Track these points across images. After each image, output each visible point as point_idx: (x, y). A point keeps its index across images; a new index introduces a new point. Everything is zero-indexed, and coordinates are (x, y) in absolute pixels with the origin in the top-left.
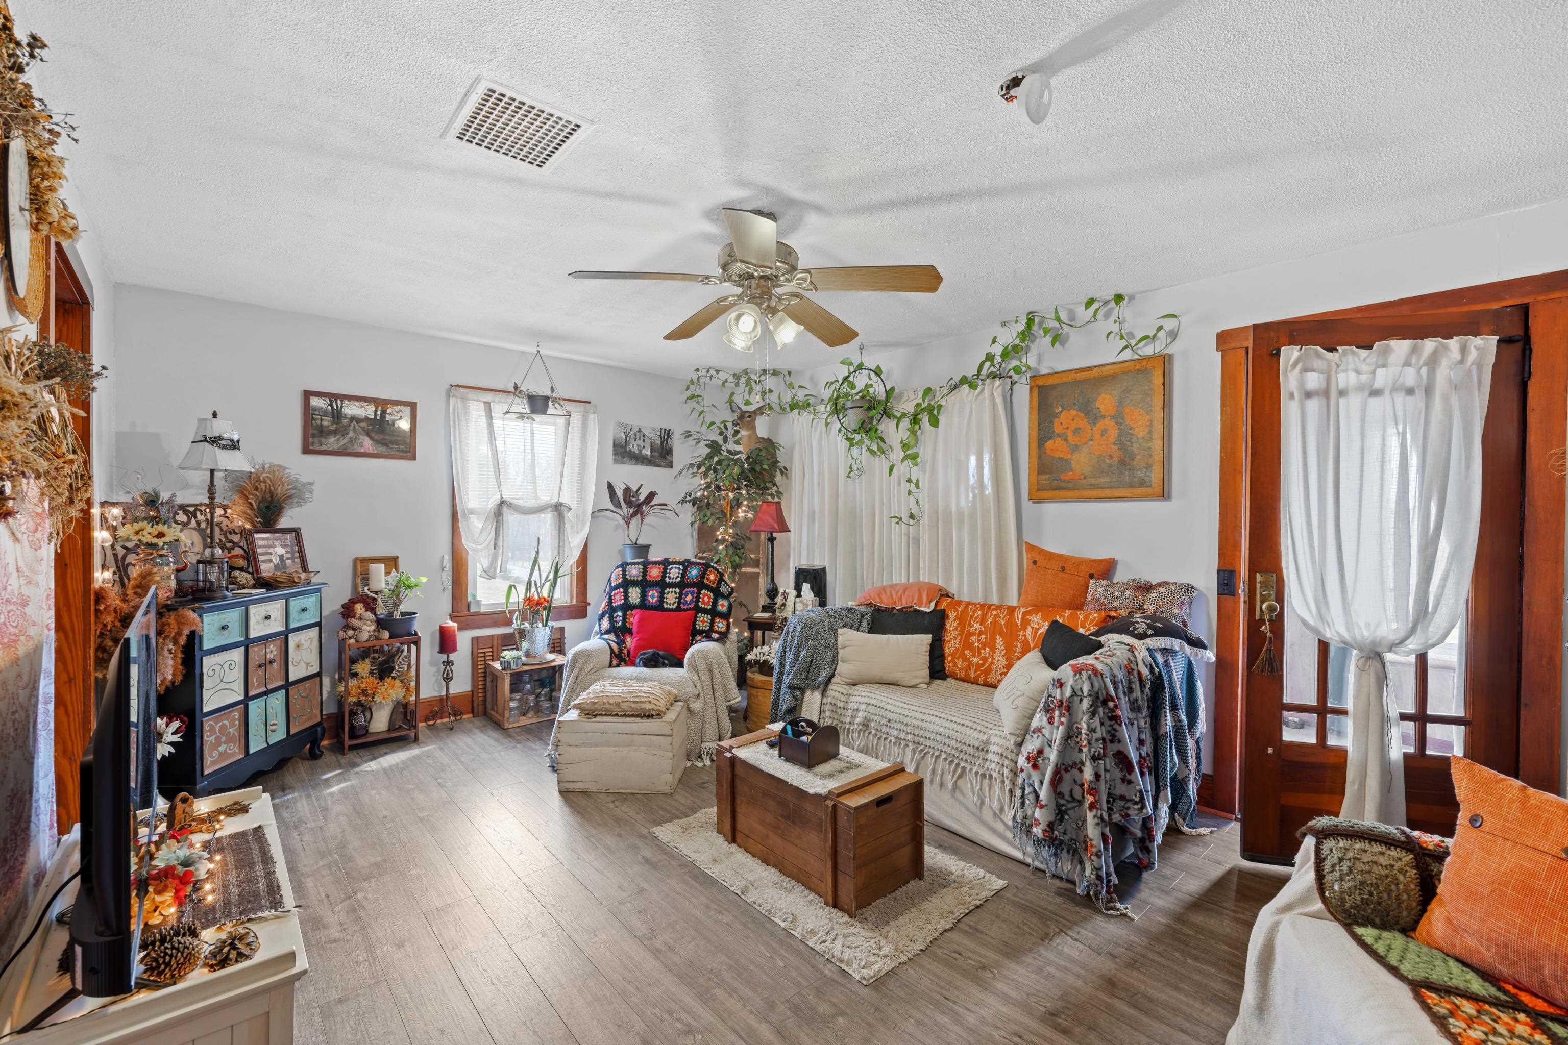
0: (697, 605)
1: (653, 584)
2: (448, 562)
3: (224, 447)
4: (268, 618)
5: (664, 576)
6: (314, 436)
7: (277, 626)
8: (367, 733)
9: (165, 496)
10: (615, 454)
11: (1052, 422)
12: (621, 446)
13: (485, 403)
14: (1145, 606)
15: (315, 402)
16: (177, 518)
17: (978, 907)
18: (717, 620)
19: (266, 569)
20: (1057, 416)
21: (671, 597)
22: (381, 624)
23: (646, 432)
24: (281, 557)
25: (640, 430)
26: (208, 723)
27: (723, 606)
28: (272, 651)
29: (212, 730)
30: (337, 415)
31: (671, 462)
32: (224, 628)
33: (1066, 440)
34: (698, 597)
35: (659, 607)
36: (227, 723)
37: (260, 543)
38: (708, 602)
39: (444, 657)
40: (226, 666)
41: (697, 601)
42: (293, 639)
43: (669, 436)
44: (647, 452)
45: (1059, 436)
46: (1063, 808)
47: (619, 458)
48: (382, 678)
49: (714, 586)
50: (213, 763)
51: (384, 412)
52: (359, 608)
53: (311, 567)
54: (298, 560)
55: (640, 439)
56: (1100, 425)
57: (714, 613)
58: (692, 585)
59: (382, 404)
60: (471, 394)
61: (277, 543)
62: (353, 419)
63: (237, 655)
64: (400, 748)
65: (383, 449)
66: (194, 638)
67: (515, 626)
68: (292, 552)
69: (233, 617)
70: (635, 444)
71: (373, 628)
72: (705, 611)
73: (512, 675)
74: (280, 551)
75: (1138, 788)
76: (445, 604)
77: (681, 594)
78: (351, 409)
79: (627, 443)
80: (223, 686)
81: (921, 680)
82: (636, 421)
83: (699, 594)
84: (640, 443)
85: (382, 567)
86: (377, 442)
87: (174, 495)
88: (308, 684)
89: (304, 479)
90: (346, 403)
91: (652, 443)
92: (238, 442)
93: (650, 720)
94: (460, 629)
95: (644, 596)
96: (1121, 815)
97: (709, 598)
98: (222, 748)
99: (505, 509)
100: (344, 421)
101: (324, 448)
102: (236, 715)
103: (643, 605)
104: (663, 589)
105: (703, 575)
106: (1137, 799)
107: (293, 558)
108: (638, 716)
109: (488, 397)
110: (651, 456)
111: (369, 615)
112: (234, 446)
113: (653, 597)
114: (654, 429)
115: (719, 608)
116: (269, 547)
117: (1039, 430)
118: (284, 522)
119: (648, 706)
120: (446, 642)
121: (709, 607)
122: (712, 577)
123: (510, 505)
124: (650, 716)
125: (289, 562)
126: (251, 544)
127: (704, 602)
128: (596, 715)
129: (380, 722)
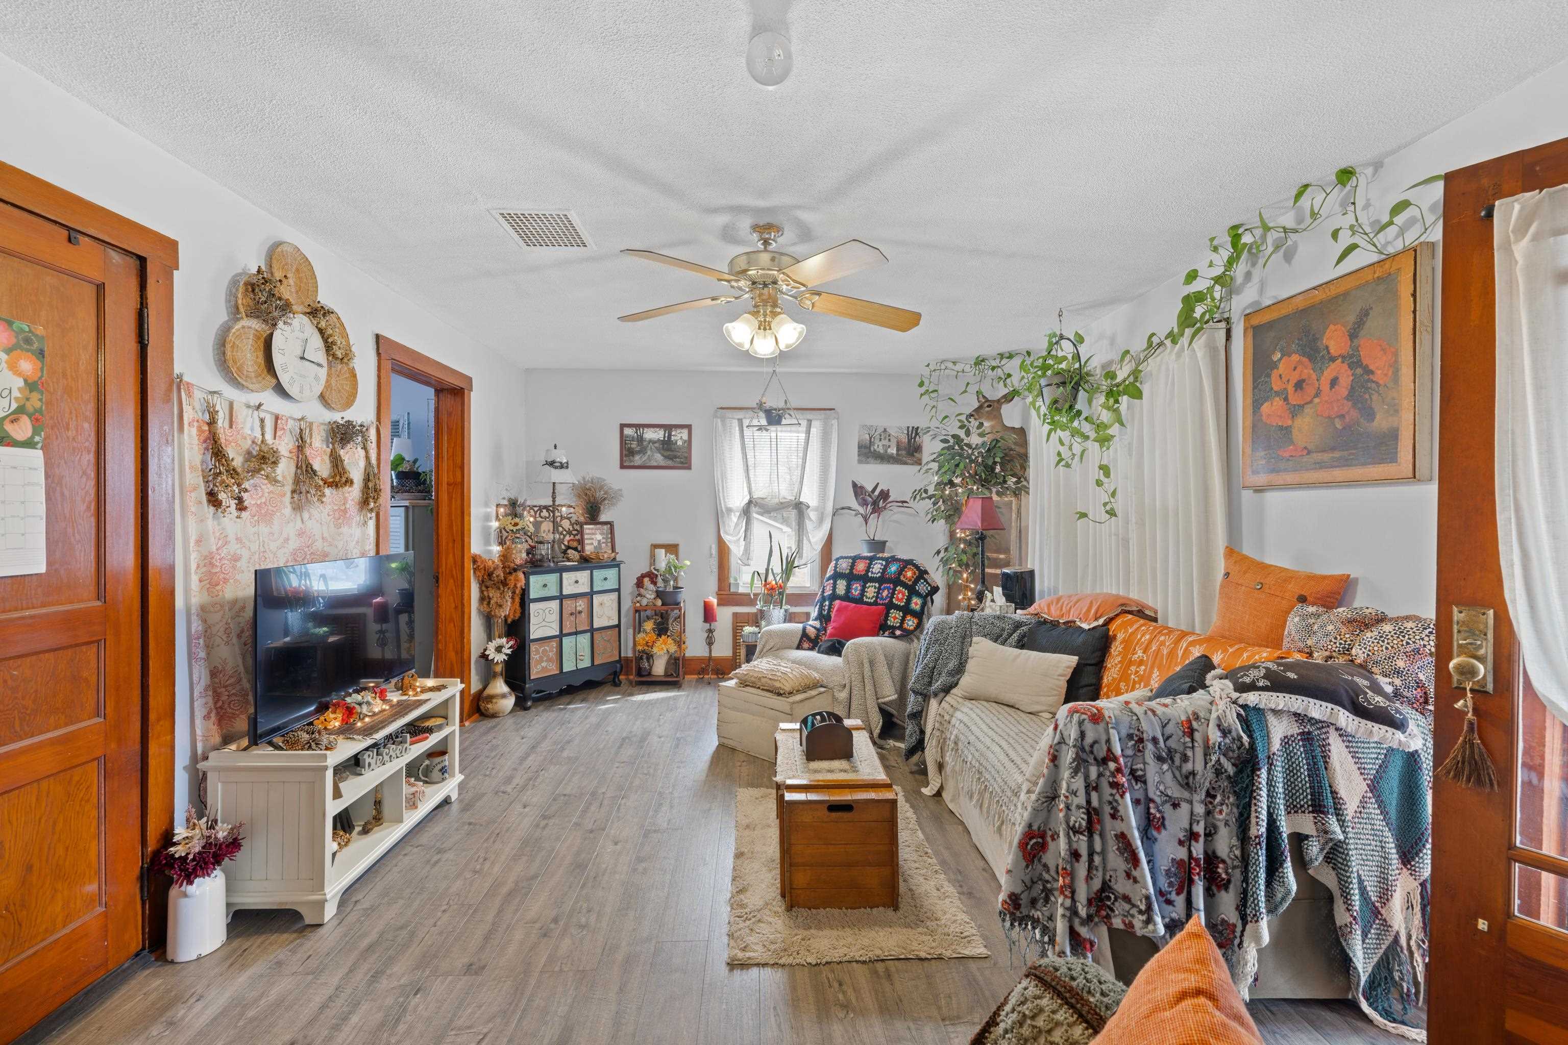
0: (891, 601)
1: (858, 578)
2: (714, 551)
3: (556, 468)
4: (577, 582)
5: (867, 571)
6: (626, 456)
7: (586, 589)
8: (649, 674)
9: (520, 501)
10: (859, 455)
11: (1269, 376)
12: (865, 447)
13: (738, 420)
14: (1354, 652)
15: (628, 431)
16: (542, 514)
17: (921, 959)
18: (909, 618)
19: (589, 549)
20: (1274, 365)
21: (871, 591)
22: (659, 594)
23: (892, 432)
24: (599, 541)
25: (885, 430)
26: (533, 647)
27: (916, 604)
28: (581, 604)
29: (537, 651)
30: (640, 439)
31: (920, 460)
32: (545, 586)
33: (1286, 399)
34: (893, 593)
35: (859, 601)
36: (547, 648)
37: (587, 531)
38: (902, 599)
39: (707, 626)
40: (547, 611)
41: (892, 597)
42: (597, 599)
43: (917, 434)
44: (893, 451)
45: (1277, 394)
46: (1049, 886)
47: (864, 459)
48: (659, 635)
49: (910, 583)
50: (538, 673)
51: (670, 436)
52: (646, 580)
53: (617, 550)
54: (610, 544)
55: (885, 438)
56: (1330, 371)
57: (906, 610)
58: (889, 581)
59: (668, 428)
60: (729, 414)
61: (598, 532)
62: (650, 441)
63: (555, 605)
64: (667, 690)
65: (670, 463)
66: (525, 592)
67: (758, 607)
68: (606, 539)
69: (552, 578)
70: (880, 444)
71: (653, 596)
72: (898, 608)
73: (747, 646)
74: (599, 537)
75: (1144, 891)
76: (712, 584)
77: (879, 589)
78: (650, 435)
79: (871, 443)
80: (544, 624)
81: (1044, 708)
82: (880, 421)
83: (894, 590)
84: (886, 442)
85: (663, 551)
86: (666, 457)
87: (525, 500)
88: (609, 632)
89: (616, 487)
90: (646, 429)
91: (898, 442)
92: (567, 463)
93: (780, 698)
94: (719, 605)
95: (848, 588)
96: (1124, 922)
97: (903, 595)
98: (544, 664)
99: (753, 509)
100: (645, 443)
101: (632, 464)
102: (554, 644)
103: (847, 597)
104: (866, 583)
105: (901, 571)
106: (1143, 907)
107: (606, 543)
108: (771, 692)
109: (740, 415)
110: (897, 454)
111: (652, 587)
112: (562, 466)
113: (856, 590)
114: (900, 428)
115: (913, 606)
116: (593, 534)
117: (1254, 388)
118: (603, 518)
119: (777, 685)
120: (709, 615)
121: (903, 604)
122: (909, 574)
123: (756, 505)
124: (779, 694)
125: (603, 545)
126: (581, 532)
127: (898, 599)
128: (747, 686)
129: (659, 668)
